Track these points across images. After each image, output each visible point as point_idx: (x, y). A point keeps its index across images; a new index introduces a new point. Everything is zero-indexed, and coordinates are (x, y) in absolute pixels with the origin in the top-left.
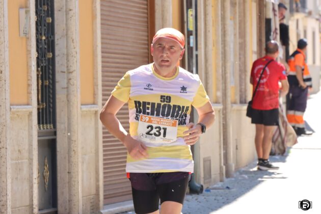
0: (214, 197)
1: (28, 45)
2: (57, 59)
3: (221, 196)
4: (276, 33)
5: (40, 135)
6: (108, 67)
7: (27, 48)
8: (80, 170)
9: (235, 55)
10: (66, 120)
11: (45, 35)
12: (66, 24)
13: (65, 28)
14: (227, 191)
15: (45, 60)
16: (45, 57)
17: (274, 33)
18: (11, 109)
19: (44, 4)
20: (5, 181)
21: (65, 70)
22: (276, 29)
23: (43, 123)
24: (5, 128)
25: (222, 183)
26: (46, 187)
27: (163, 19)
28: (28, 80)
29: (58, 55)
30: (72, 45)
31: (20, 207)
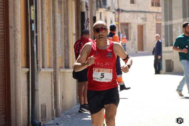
4: (88, 22)
9: (61, 36)
17: (86, 22)
22: (88, 19)
25: (53, 121)
27: (14, 12)
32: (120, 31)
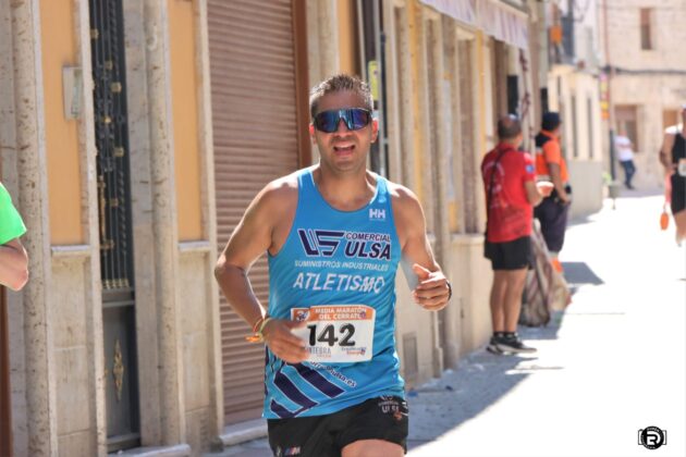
0: (424, 407)
1: (80, 134)
2: (133, 159)
3: (438, 404)
4: (528, 103)
5: (106, 298)
6: (225, 171)
7: (78, 140)
8: (180, 362)
9: (455, 143)
10: (153, 271)
11: (109, 114)
12: (149, 95)
13: (146, 102)
14: (448, 394)
15: (111, 161)
16: (111, 155)
17: (523, 102)
18: (52, 252)
19: (107, 59)
20: (45, 384)
21: (149, 179)
22: (527, 95)
23: (110, 278)
24: (41, 287)
25: (437, 380)
26: (119, 394)
28: (82, 198)
29: (135, 152)
30: (159, 133)
31: (74, 432)
32: (614, 127)
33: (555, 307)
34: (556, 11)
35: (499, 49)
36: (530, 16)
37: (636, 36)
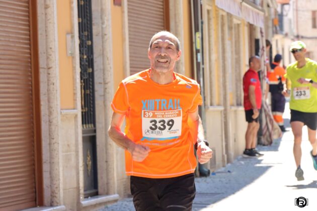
0: (218, 179)
1: (73, 63)
2: (96, 73)
3: (224, 178)
4: (264, 51)
5: (84, 132)
7: (73, 65)
8: (115, 160)
9: (232, 67)
10: (104, 121)
11: (86, 54)
12: (103, 46)
13: (101, 49)
14: (229, 174)
15: (87, 74)
16: (86, 71)
18: (61, 112)
19: (85, 31)
20: (58, 168)
21: (102, 82)
22: (263, 47)
23: (86, 124)
24: (57, 127)
25: (224, 168)
26: (89, 173)
28: (74, 90)
29: (97, 70)
30: (107, 62)
31: (70, 189)
33: (275, 137)
34: (276, 11)
35: (251, 28)
36: (265, 14)
37: (310, 23)
